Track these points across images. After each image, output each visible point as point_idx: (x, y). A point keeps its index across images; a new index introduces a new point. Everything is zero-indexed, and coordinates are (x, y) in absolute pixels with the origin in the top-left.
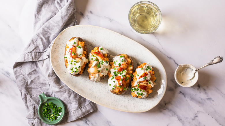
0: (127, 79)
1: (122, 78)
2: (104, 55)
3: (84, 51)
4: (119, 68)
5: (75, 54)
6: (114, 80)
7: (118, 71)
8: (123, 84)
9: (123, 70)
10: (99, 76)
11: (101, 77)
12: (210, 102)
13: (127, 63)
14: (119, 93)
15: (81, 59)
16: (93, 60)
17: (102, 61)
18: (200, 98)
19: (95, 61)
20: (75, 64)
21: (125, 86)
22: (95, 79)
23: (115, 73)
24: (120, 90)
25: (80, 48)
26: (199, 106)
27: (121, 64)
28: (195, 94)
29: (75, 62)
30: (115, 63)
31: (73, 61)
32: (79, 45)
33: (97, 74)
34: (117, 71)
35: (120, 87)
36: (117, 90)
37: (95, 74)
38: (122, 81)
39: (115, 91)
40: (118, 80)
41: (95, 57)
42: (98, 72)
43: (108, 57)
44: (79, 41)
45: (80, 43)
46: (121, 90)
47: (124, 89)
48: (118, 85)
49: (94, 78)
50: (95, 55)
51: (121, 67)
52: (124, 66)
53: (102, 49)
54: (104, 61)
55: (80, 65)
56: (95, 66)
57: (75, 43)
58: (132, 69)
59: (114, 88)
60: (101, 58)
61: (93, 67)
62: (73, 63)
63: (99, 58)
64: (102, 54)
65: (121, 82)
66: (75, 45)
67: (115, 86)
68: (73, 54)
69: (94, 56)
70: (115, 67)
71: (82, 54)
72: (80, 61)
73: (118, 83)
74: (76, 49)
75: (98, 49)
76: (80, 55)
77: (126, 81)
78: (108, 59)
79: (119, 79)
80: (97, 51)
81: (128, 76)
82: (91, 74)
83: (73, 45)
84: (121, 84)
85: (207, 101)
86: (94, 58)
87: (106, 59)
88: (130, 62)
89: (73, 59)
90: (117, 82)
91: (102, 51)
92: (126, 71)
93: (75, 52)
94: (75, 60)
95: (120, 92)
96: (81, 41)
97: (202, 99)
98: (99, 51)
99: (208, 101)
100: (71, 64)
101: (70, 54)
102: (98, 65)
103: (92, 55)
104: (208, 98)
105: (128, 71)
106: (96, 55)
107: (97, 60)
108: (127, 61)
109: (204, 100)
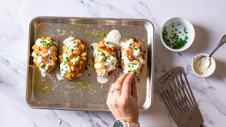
0: (80, 66)
1: (74, 63)
2: (110, 49)
3: (141, 52)
4: (72, 53)
5: (132, 57)
6: (67, 65)
7: (71, 56)
8: (74, 70)
9: (76, 56)
10: (106, 71)
11: (108, 72)
12: (212, 91)
13: (80, 49)
14: (70, 79)
15: (139, 61)
16: (99, 55)
17: (109, 56)
18: (202, 86)
19: (101, 55)
20: (133, 67)
21: (78, 72)
22: (103, 74)
23: (67, 58)
24: (71, 76)
25: (136, 49)
26: (201, 95)
27: (74, 50)
28: (197, 83)
29: (133, 64)
30: (68, 48)
31: (130, 64)
32: (135, 46)
33: (105, 69)
34: (69, 56)
35: (72, 73)
36: (69, 76)
37: (102, 70)
38: (74, 67)
39: (66, 77)
40: (70, 66)
41: (101, 51)
42: (105, 67)
43: (114, 51)
44: (135, 42)
45: (136, 44)
46: (73, 76)
47: (76, 76)
48: (69, 71)
49: (101, 74)
50: (101, 50)
51: (74, 52)
52: (77, 51)
53: (107, 43)
54: (110, 56)
55: (138, 68)
56: (102, 61)
57: (131, 45)
58: (85, 55)
59: (66, 73)
60: (107, 52)
61: (100, 62)
62: (131, 65)
63: (105, 52)
64: (108, 48)
65: (72, 68)
66: (131, 47)
67: (67, 72)
68: (130, 57)
69: (99, 51)
70: (68, 52)
71: (139, 55)
72: (138, 63)
73: (70, 68)
74: (132, 51)
75: (104, 44)
76: (137, 57)
77: (79, 67)
78: (115, 53)
79: (71, 64)
80: (103, 45)
81: (81, 62)
82: (98, 70)
83: (129, 46)
84: (73, 70)
85: (208, 89)
86: (100, 53)
87: (112, 53)
88: (84, 48)
89: (130, 61)
90: (68, 67)
91: (108, 45)
92: (78, 57)
93: (132, 54)
94: (133, 63)
95: (71, 77)
96: (137, 42)
97: (203, 88)
98: (104, 46)
99: (210, 90)
100: (129, 66)
101: (126, 56)
102: (105, 60)
103: (98, 50)
104: (209, 86)
105: (81, 57)
106: (103, 49)
107: (103, 54)
108: (80, 47)
109: (205, 88)
